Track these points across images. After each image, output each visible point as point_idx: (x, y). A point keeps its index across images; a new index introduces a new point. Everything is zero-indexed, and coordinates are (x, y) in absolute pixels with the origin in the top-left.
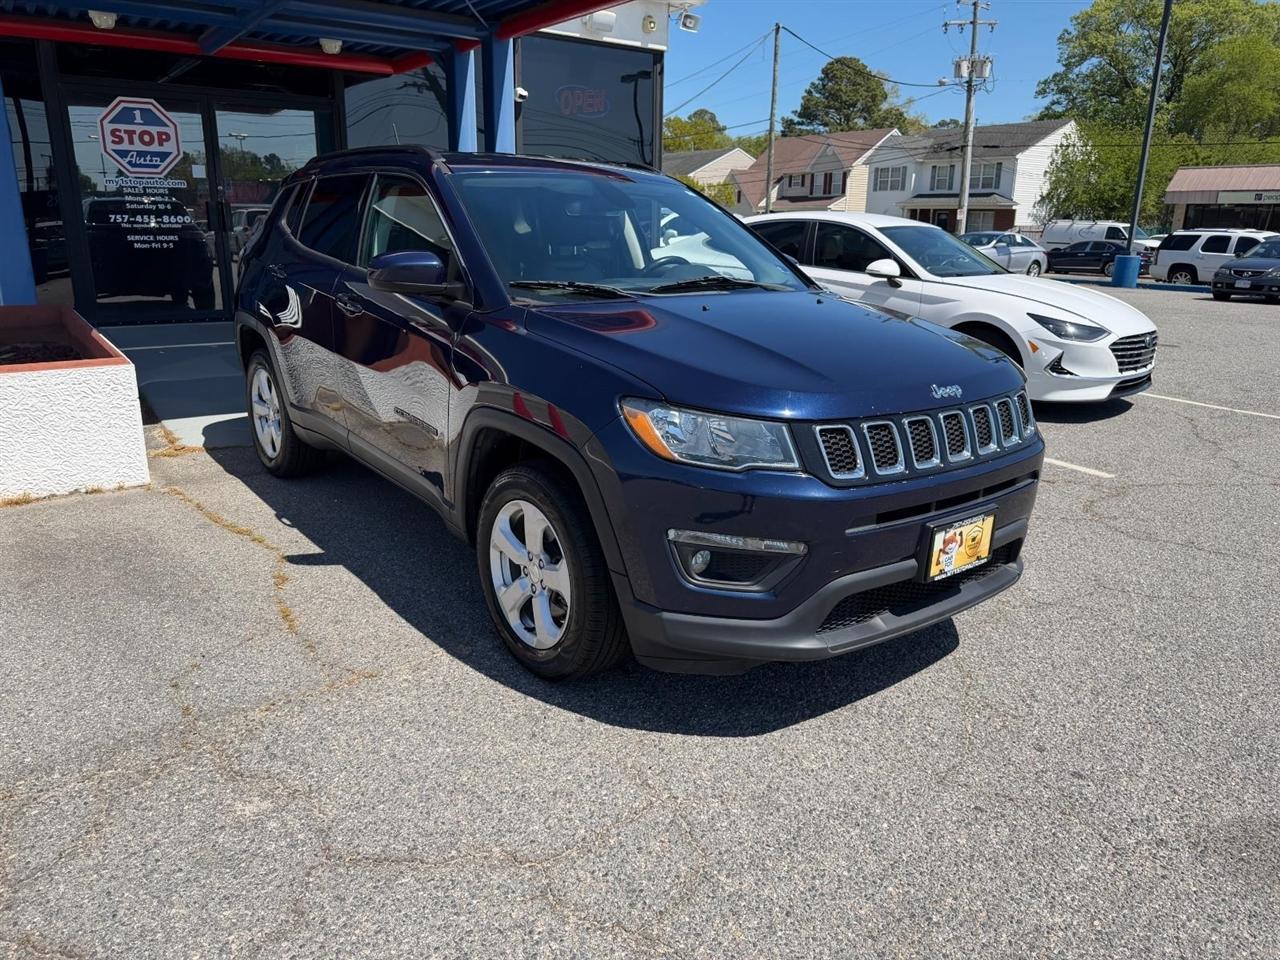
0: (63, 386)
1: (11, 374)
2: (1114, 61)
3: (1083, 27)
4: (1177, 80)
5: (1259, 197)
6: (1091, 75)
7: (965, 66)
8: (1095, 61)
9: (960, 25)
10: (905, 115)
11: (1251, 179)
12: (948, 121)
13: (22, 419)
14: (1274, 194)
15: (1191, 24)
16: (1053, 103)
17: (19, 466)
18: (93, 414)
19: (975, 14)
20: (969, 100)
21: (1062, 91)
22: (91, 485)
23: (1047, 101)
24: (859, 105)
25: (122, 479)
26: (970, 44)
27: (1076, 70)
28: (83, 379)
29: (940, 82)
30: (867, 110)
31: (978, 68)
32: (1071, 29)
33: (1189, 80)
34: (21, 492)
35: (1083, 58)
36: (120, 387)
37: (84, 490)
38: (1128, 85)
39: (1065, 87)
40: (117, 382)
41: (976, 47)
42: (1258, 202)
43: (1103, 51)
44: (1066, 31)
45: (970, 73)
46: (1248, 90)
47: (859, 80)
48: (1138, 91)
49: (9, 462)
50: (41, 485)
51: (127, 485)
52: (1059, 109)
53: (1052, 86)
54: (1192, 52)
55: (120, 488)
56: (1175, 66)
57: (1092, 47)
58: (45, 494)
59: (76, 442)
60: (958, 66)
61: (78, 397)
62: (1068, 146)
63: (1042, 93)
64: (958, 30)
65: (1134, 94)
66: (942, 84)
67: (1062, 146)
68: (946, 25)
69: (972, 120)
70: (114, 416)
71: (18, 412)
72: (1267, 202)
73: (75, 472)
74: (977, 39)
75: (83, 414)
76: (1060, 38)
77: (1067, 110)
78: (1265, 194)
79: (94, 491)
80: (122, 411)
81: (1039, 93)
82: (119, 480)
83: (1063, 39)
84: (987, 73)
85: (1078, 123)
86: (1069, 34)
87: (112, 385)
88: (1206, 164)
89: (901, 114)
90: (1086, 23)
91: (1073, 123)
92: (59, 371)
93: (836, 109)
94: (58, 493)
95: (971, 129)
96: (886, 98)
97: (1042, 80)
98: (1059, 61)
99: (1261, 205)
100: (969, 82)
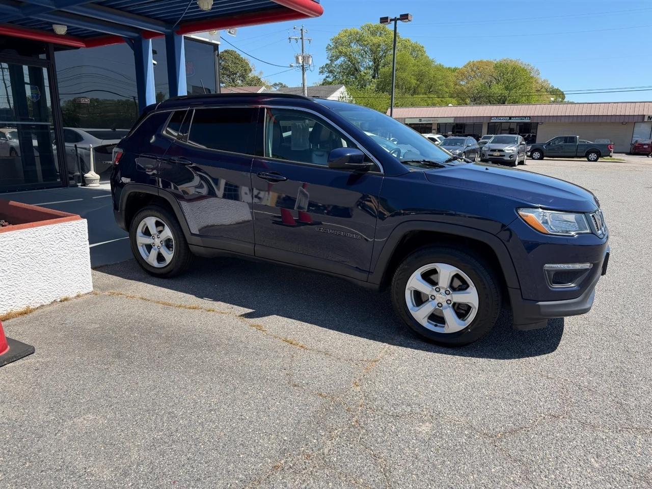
0: (49, 236)
1: (21, 231)
2: (350, 60)
3: (336, 43)
4: (376, 69)
5: (420, 120)
6: (341, 65)
7: (300, 58)
8: (342, 58)
9: (296, 39)
10: (261, 80)
11: (416, 113)
12: (278, 83)
13: (27, 258)
14: (426, 119)
15: (379, 45)
16: (327, 77)
17: (24, 289)
18: (65, 251)
19: (302, 35)
20: (303, 74)
21: (331, 72)
22: (63, 296)
23: (324, 76)
24: (238, 74)
25: (79, 290)
26: (301, 48)
27: (335, 63)
28: (60, 230)
29: (290, 65)
30: (243, 77)
31: (306, 60)
32: (331, 44)
33: (382, 70)
34: (25, 306)
35: (337, 58)
36: (79, 234)
37: (59, 300)
38: (357, 71)
39: (331, 70)
40: (78, 230)
41: (304, 50)
42: (421, 123)
43: (345, 55)
44: (329, 45)
45: (303, 62)
46: (404, 75)
47: (237, 61)
48: (362, 73)
49: (19, 288)
50: (36, 300)
51: (82, 293)
52: (330, 80)
53: (326, 69)
54: (381, 57)
55: (78, 296)
56: (375, 63)
57: (341, 52)
58: (38, 305)
59: (55, 270)
60: (297, 58)
61: (57, 242)
62: (343, 98)
63: (321, 72)
64: (295, 41)
65: (361, 75)
66: (291, 66)
67: (340, 97)
68: (290, 38)
69: (306, 84)
70: (76, 252)
71: (24, 255)
72: (424, 122)
73: (54, 289)
74: (304, 45)
75: (59, 252)
76: (327, 48)
77: (333, 81)
78: (422, 119)
79: (66, 299)
80: (80, 248)
81: (320, 72)
82: (77, 291)
83: (328, 49)
84: (310, 62)
85: (346, 87)
86: (331, 46)
87: (76, 233)
88: (397, 106)
89: (259, 79)
90: (337, 42)
91: (344, 87)
92: (48, 226)
93: (228, 75)
94: (45, 304)
95: (306, 88)
96: (251, 71)
97: (321, 67)
98: (328, 58)
99: (421, 124)
100: (303, 66)
